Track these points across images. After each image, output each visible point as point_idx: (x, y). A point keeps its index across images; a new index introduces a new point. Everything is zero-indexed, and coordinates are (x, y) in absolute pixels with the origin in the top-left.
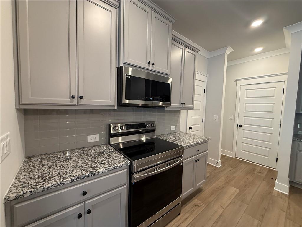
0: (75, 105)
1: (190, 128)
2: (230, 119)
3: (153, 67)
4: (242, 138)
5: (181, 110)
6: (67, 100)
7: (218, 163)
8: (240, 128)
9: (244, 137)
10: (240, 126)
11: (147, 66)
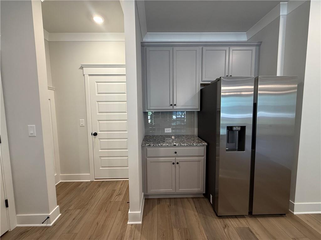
2: (81, 125)
4: (100, 151)
7: (48, 218)
8: (95, 138)
9: (101, 149)
10: (95, 134)
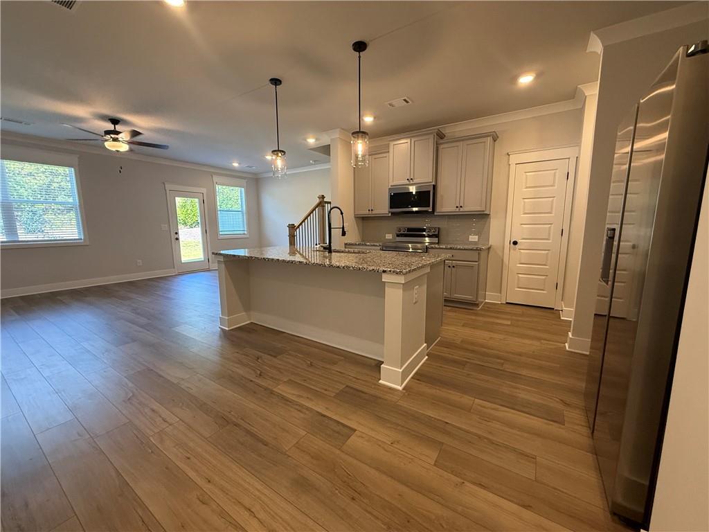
0: (370, 214)
1: (515, 243)
3: (413, 181)
11: (407, 182)
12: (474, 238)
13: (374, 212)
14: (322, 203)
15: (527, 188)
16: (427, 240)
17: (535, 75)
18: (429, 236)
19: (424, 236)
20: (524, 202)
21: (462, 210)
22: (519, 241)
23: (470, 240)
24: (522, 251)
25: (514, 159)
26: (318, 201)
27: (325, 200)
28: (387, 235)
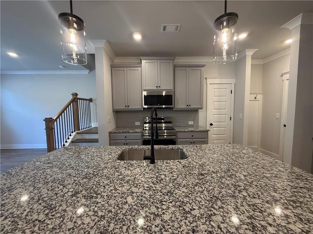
0: (126, 109)
1: (211, 124)
2: (276, 118)
3: (160, 88)
5: (199, 110)
6: (124, 107)
11: (156, 88)
12: (191, 123)
13: (130, 108)
14: (75, 99)
15: (215, 96)
16: (164, 125)
17: (248, 34)
18: (165, 123)
19: (162, 123)
20: (214, 104)
21: (190, 107)
22: (213, 123)
23: (189, 124)
24: (214, 128)
25: (209, 81)
26: (71, 97)
27: (78, 97)
28: (136, 123)
